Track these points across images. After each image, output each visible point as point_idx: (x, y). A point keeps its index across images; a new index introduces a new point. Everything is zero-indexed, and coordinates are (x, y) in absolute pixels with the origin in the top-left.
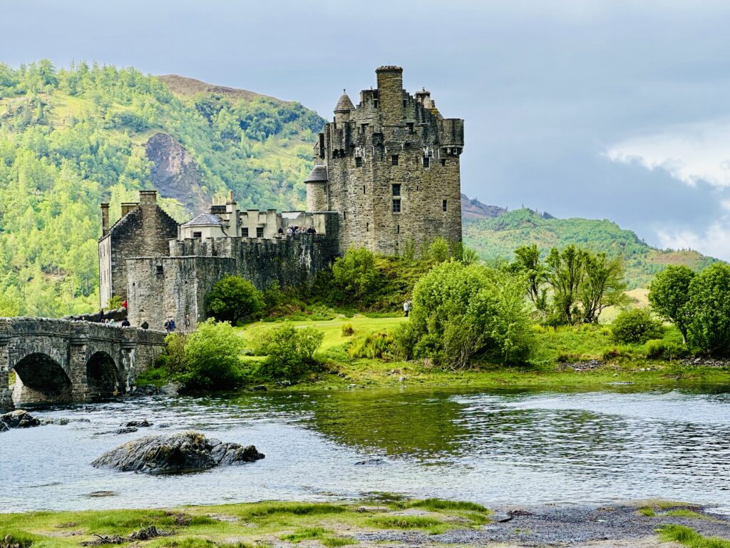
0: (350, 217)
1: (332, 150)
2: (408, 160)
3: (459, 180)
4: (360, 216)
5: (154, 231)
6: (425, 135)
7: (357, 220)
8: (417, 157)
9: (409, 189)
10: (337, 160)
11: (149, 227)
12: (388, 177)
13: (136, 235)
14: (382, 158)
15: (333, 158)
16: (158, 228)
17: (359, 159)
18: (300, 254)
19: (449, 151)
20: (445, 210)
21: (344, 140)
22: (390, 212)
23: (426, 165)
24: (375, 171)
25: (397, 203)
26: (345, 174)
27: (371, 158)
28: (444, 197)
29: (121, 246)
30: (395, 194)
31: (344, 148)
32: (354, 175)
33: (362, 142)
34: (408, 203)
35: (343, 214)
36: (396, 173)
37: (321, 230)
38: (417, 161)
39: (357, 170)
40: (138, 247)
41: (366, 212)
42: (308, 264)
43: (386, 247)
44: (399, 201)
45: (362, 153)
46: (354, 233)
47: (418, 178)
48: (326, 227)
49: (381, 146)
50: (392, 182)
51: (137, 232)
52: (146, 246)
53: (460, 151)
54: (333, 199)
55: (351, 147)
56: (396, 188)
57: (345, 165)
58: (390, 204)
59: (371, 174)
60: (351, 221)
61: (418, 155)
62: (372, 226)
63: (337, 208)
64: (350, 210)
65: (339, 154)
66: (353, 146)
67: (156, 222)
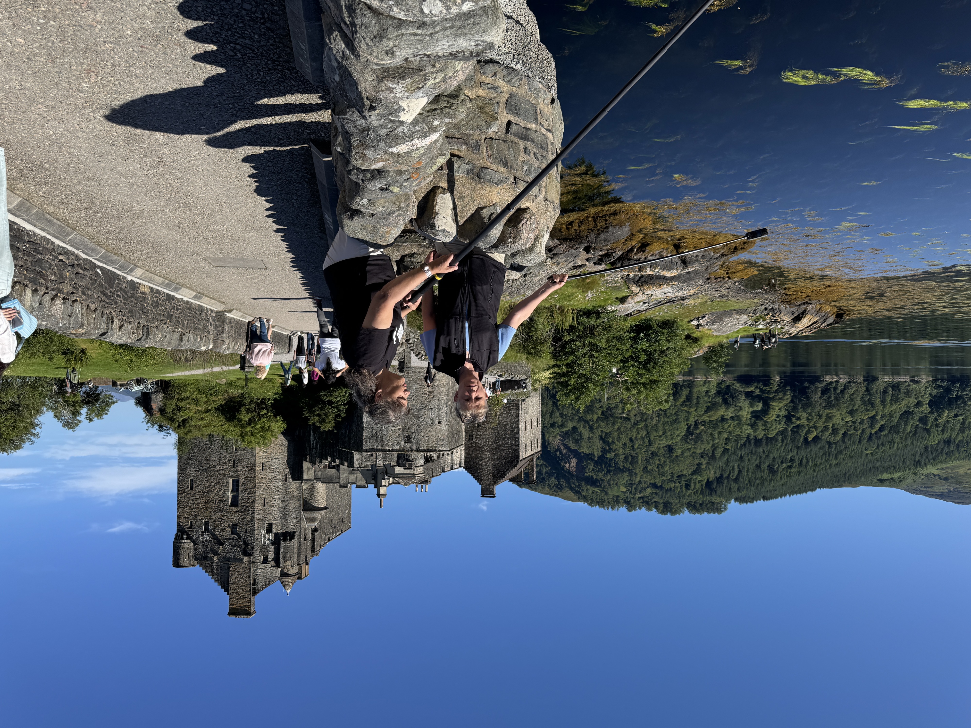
0: (281, 477)
1: (296, 540)
3: (178, 508)
4: (270, 477)
10: (292, 531)
15: (294, 532)
17: (269, 531)
19: (185, 537)
20: (192, 480)
21: (282, 550)
23: (207, 524)
24: (252, 520)
25: (235, 488)
26: (284, 517)
27: (256, 532)
28: (193, 492)
31: (282, 542)
32: (275, 516)
36: (235, 517)
37: (306, 465)
39: (271, 521)
41: (264, 481)
45: (265, 537)
46: (277, 461)
48: (302, 467)
55: (276, 542)
57: (283, 526)
58: (241, 488)
59: (257, 517)
60: (280, 472)
62: (258, 468)
63: (294, 485)
64: (280, 483)
65: (289, 536)
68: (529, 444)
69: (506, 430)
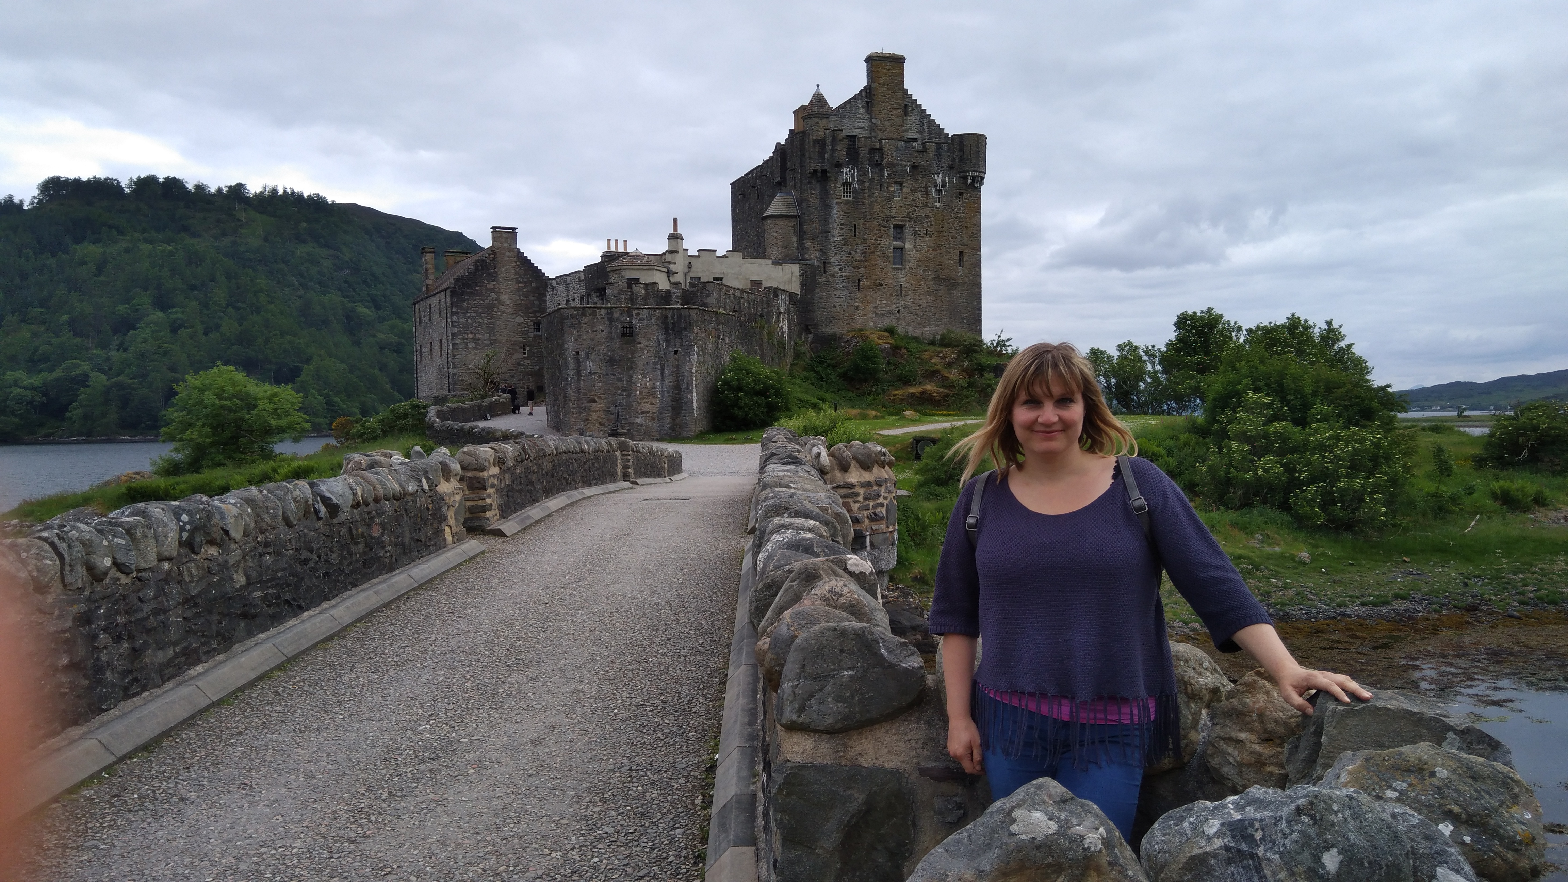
0: (833, 270)
1: (808, 171)
3: (980, 224)
4: (848, 269)
5: (513, 286)
6: (939, 155)
7: (844, 274)
8: (926, 187)
9: (915, 233)
10: (814, 186)
11: (507, 280)
12: (888, 213)
13: (487, 290)
14: (881, 185)
15: (809, 182)
16: (519, 282)
18: (778, 320)
19: (970, 181)
20: (961, 265)
21: (827, 156)
22: (890, 266)
23: (939, 199)
24: (871, 204)
25: (899, 253)
26: (826, 206)
27: (867, 185)
28: (960, 248)
29: (465, 305)
30: (896, 239)
31: (827, 167)
32: (840, 208)
33: (853, 158)
34: (913, 253)
35: (822, 266)
36: (898, 209)
38: (927, 193)
39: (845, 201)
40: (490, 307)
41: (856, 264)
42: (786, 335)
43: (883, 315)
44: (902, 249)
45: (853, 175)
46: (838, 294)
47: (927, 217)
48: (803, 285)
49: (876, 166)
50: (893, 222)
51: (489, 286)
52: (501, 307)
53: (982, 180)
54: (808, 244)
55: (837, 167)
56: (899, 228)
57: (827, 192)
58: (891, 253)
59: (865, 208)
60: (833, 276)
61: (930, 184)
62: (865, 283)
63: (813, 256)
64: (833, 260)
66: (839, 166)
67: (517, 273)
68: (436, 317)
69: (474, 340)
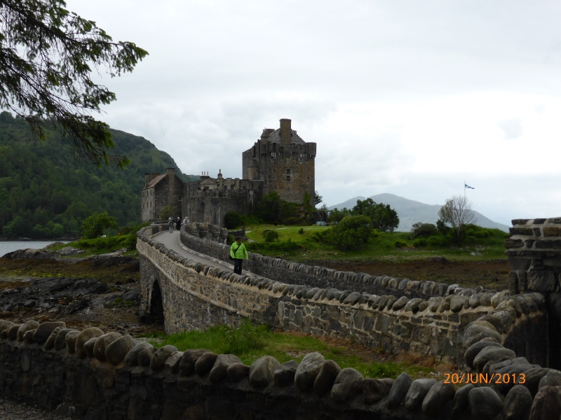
0: (268, 183)
1: (261, 153)
2: (293, 159)
5: (173, 186)
6: (301, 149)
7: (272, 184)
9: (294, 172)
10: (263, 158)
11: (171, 184)
12: (285, 166)
14: (283, 158)
15: (261, 157)
16: (175, 185)
17: (273, 158)
18: (250, 198)
19: (310, 156)
20: (308, 182)
21: (267, 149)
22: (285, 182)
23: (301, 162)
24: (280, 164)
25: (289, 177)
26: (266, 164)
27: (278, 158)
28: (308, 176)
29: (159, 192)
30: (287, 174)
32: (271, 165)
33: (274, 150)
34: (293, 178)
35: (265, 182)
36: (288, 165)
38: (297, 160)
39: (272, 163)
40: (166, 192)
41: (275, 181)
42: (252, 202)
43: (284, 196)
45: (274, 155)
47: (297, 167)
48: (258, 187)
49: (282, 152)
50: (286, 169)
51: (166, 186)
52: (169, 192)
53: (315, 156)
54: (261, 175)
56: (289, 170)
57: (267, 160)
58: (286, 178)
59: (278, 165)
60: (268, 185)
61: (298, 157)
62: (278, 187)
63: (262, 179)
64: (268, 180)
65: (265, 155)
66: (270, 153)
67: (174, 182)
68: (149, 195)
69: (162, 203)
